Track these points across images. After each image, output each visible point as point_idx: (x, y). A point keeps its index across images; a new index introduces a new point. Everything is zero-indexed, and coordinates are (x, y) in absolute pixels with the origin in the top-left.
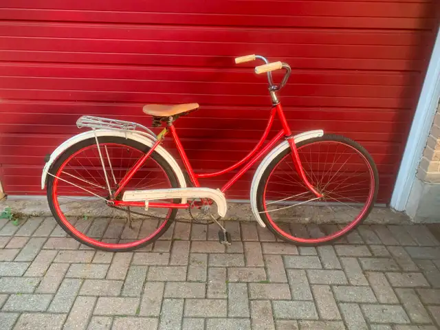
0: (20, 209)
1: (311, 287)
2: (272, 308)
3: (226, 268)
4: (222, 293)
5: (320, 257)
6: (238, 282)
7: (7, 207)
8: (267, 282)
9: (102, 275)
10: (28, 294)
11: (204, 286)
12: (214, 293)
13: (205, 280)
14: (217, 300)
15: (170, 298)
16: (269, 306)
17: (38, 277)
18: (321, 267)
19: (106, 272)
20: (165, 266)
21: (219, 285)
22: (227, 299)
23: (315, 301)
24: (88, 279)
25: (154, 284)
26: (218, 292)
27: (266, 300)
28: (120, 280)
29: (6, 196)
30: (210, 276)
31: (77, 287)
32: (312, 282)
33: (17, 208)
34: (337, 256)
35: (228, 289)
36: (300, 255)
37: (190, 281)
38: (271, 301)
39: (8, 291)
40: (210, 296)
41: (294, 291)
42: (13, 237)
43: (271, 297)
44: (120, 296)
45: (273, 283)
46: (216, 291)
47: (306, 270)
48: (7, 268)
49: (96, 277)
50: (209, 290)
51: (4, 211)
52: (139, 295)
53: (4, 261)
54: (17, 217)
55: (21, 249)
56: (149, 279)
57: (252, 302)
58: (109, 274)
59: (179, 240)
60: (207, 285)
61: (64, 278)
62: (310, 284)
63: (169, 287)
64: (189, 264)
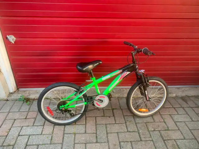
0: (28, 96)
1: (191, 131)
2: (177, 144)
3: (145, 123)
4: (148, 137)
5: (188, 115)
6: (154, 130)
7: (20, 95)
8: (168, 130)
9: (83, 131)
10: (48, 144)
11: (138, 134)
12: (144, 137)
13: (137, 131)
14: (147, 142)
15: (123, 142)
16: (175, 143)
17: (50, 134)
18: (191, 120)
19: (85, 129)
20: (114, 124)
21: (146, 133)
22: (152, 140)
23: (196, 139)
24: (77, 133)
25: (112, 135)
26: (146, 137)
27: (172, 140)
28: (94, 133)
29: (18, 89)
30: (139, 128)
31: (73, 139)
32: (191, 129)
33: (26, 95)
34: (196, 114)
35: (150, 135)
36: (178, 114)
37: (130, 132)
38: (174, 140)
39: (37, 143)
40: (143, 139)
41: (183, 134)
42: (29, 111)
43: (174, 138)
44: (97, 142)
45: (172, 130)
46: (145, 136)
47: (184, 122)
48: (32, 130)
49: (80, 132)
50: (141, 136)
51: (20, 97)
52: (106, 141)
53: (28, 126)
54: (27, 100)
55: (35, 119)
56: (108, 132)
57: (165, 141)
58: (87, 130)
59: (116, 109)
60: (139, 133)
61: (64, 134)
62: (190, 130)
63: (120, 136)
64: (126, 122)
